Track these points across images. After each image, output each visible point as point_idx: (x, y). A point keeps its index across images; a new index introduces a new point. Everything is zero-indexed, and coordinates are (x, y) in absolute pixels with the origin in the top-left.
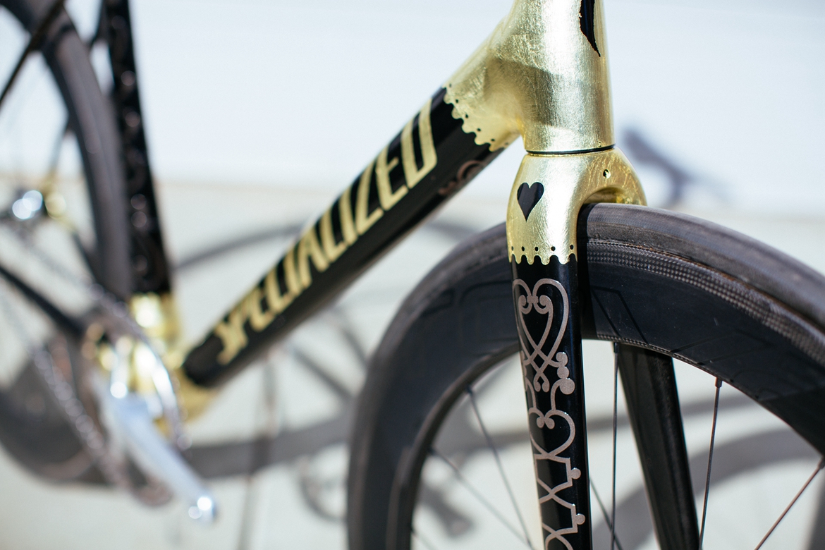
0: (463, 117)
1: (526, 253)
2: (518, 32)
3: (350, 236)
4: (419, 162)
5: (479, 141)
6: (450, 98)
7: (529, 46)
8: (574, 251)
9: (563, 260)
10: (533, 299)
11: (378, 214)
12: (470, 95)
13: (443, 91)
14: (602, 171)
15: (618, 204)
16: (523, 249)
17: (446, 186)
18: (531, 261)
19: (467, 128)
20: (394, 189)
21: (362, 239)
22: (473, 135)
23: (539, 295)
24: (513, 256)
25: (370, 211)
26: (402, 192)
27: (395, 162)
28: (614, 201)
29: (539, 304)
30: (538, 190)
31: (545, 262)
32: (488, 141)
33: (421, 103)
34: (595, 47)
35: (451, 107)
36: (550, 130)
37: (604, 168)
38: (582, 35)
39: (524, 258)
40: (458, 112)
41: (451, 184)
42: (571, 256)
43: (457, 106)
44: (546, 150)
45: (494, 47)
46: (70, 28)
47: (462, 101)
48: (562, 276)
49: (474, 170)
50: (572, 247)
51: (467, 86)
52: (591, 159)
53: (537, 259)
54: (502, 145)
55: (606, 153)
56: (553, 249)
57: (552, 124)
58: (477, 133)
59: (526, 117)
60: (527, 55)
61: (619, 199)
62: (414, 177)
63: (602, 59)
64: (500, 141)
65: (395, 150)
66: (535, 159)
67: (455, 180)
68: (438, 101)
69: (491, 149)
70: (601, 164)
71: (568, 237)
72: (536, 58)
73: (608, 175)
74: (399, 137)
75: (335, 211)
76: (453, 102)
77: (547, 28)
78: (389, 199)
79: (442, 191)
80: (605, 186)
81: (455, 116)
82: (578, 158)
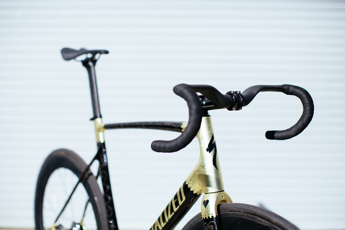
0: (190, 187)
1: (206, 216)
2: (200, 167)
3: (167, 220)
4: (182, 200)
5: (194, 193)
6: (187, 183)
7: (202, 169)
8: (217, 214)
9: (215, 216)
10: (209, 226)
11: (173, 213)
12: (191, 182)
13: (186, 182)
14: (222, 196)
15: (227, 203)
16: (205, 215)
17: (188, 205)
18: (207, 218)
19: (191, 190)
20: (176, 207)
21: (170, 220)
22: (193, 191)
23: (210, 225)
24: (203, 218)
25: (171, 213)
26: (178, 207)
27: (176, 200)
28: (226, 203)
29: (210, 227)
30: (208, 201)
31: (211, 217)
32: (196, 192)
33: (181, 185)
34: (217, 168)
35: (187, 185)
36: (209, 188)
37: (222, 195)
38: (213, 166)
39: (206, 217)
40: (189, 186)
41: (190, 204)
42: (216, 216)
43: (189, 185)
44: (208, 192)
45: (195, 171)
46: (91, 174)
47: (190, 183)
48: (215, 220)
49: (194, 200)
50: (216, 213)
51: (191, 180)
52: (219, 194)
53: (209, 217)
54: (200, 193)
55: (223, 192)
56: (212, 214)
57: (209, 187)
58: (194, 191)
59: (203, 186)
60: (202, 172)
61: (227, 202)
62: (181, 203)
63: (219, 171)
64: (199, 193)
65: (176, 197)
66: (206, 195)
67: (190, 203)
68: (185, 184)
69: (198, 194)
70: (221, 195)
71: (215, 211)
72: (204, 172)
73: (223, 197)
74: (177, 194)
75: (163, 214)
76: (188, 184)
77: (206, 165)
78: (175, 209)
79: (187, 206)
80: (223, 199)
81: (188, 187)
82: (216, 193)
